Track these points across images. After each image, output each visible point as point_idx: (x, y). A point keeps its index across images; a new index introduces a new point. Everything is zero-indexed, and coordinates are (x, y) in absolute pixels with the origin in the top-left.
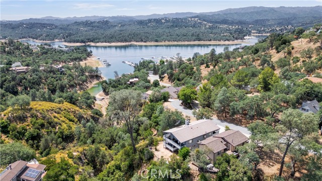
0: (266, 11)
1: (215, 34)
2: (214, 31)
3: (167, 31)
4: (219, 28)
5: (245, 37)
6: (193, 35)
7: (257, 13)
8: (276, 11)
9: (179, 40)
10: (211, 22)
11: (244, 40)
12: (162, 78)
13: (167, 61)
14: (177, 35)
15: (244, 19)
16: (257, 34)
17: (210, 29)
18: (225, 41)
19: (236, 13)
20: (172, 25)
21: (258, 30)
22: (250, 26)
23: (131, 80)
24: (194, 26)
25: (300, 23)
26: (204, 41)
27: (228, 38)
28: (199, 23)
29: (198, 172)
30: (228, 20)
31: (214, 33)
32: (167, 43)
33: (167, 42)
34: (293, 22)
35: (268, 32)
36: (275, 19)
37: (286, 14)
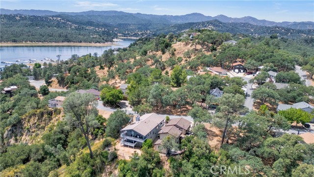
0: (126, 16)
1: (84, 35)
2: (82, 33)
3: (26, 29)
4: (86, 29)
5: (114, 40)
6: (60, 36)
7: (118, 17)
8: (134, 17)
9: (45, 41)
10: (76, 23)
11: (114, 43)
12: (49, 83)
13: (45, 64)
14: (41, 35)
15: (108, 21)
16: (123, 37)
17: (77, 30)
18: (96, 43)
19: (99, 16)
20: (31, 24)
21: (123, 33)
22: (115, 29)
23: (6, 89)
24: (58, 26)
25: (155, 28)
26: (74, 42)
27: (99, 40)
28: (63, 23)
29: (166, 157)
30: (93, 22)
31: (82, 35)
32: (29, 44)
33: (28, 42)
34: (150, 27)
35: (131, 36)
36: (135, 24)
37: (143, 20)
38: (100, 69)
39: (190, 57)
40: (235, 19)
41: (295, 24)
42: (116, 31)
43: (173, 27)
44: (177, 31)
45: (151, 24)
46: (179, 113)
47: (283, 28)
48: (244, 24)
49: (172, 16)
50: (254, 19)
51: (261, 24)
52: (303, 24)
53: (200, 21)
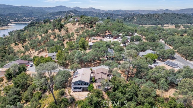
0: (14, 8)
5: (8, 24)
7: (8, 9)
8: (20, 8)
11: (9, 27)
16: (15, 22)
21: (14, 20)
25: (36, 15)
29: (104, 92)
34: (33, 15)
35: (21, 21)
36: (21, 13)
37: (27, 10)
38: (15, 45)
39: (79, 32)
40: (85, 9)
41: (114, 11)
42: (8, 18)
43: (49, 14)
44: (52, 17)
45: (33, 13)
46: (94, 66)
47: (110, 14)
48: (90, 12)
49: (46, 7)
50: (94, 9)
51: (98, 12)
52: (117, 11)
53: (65, 10)
